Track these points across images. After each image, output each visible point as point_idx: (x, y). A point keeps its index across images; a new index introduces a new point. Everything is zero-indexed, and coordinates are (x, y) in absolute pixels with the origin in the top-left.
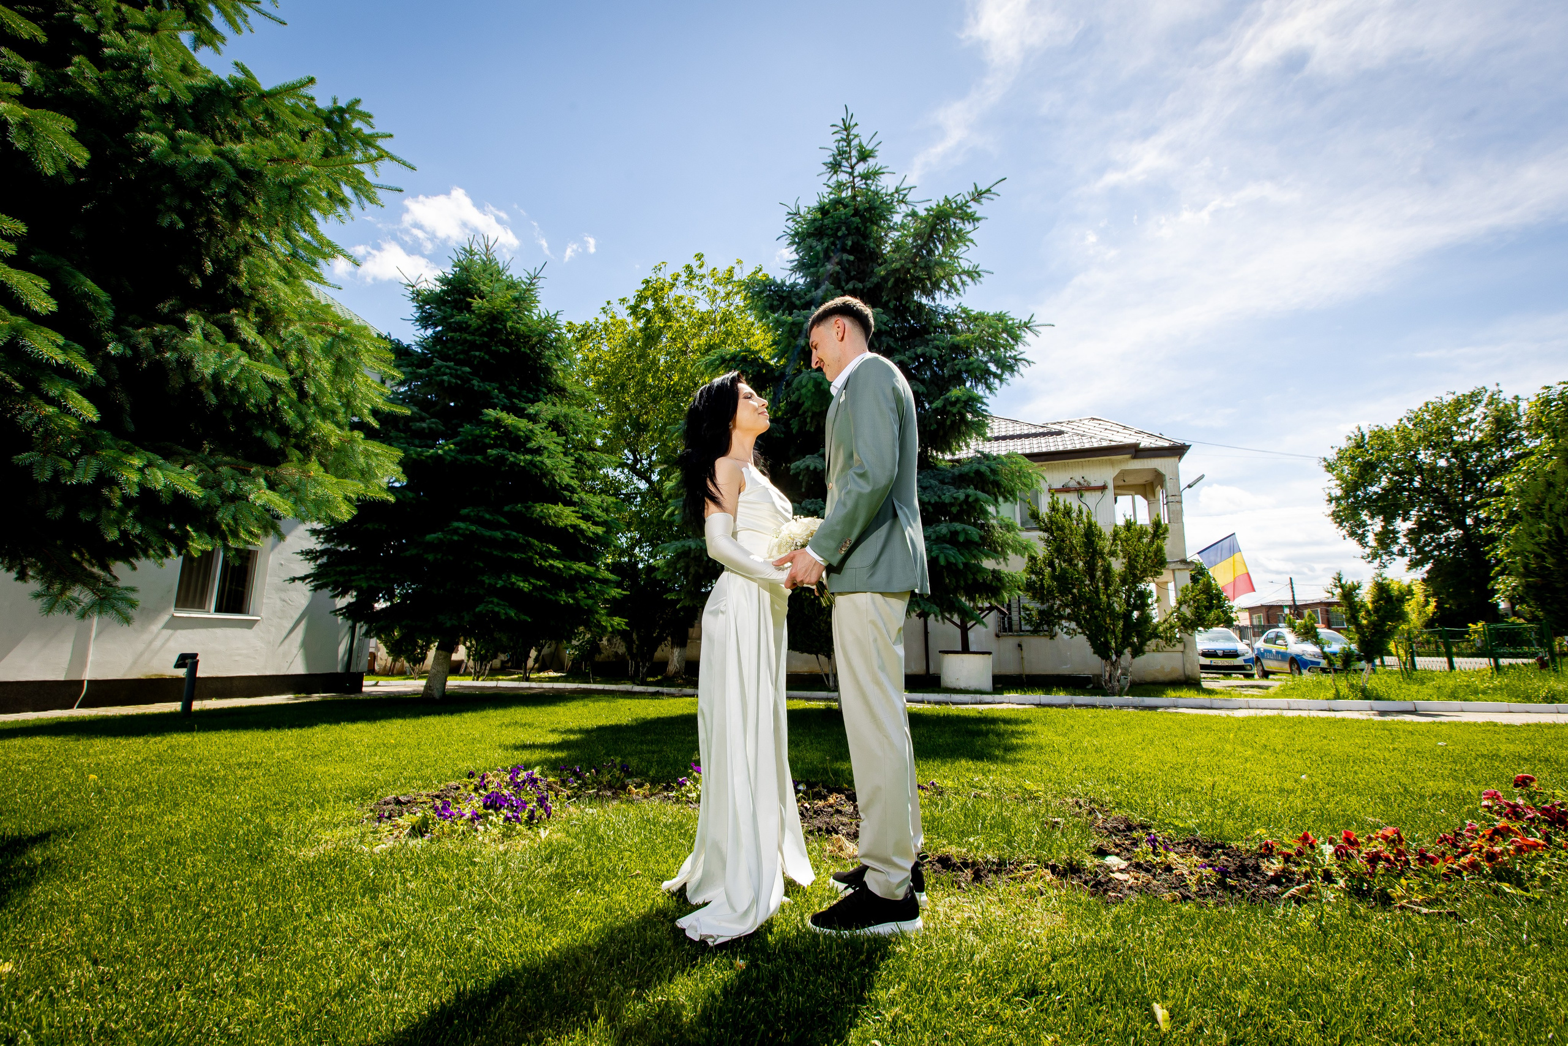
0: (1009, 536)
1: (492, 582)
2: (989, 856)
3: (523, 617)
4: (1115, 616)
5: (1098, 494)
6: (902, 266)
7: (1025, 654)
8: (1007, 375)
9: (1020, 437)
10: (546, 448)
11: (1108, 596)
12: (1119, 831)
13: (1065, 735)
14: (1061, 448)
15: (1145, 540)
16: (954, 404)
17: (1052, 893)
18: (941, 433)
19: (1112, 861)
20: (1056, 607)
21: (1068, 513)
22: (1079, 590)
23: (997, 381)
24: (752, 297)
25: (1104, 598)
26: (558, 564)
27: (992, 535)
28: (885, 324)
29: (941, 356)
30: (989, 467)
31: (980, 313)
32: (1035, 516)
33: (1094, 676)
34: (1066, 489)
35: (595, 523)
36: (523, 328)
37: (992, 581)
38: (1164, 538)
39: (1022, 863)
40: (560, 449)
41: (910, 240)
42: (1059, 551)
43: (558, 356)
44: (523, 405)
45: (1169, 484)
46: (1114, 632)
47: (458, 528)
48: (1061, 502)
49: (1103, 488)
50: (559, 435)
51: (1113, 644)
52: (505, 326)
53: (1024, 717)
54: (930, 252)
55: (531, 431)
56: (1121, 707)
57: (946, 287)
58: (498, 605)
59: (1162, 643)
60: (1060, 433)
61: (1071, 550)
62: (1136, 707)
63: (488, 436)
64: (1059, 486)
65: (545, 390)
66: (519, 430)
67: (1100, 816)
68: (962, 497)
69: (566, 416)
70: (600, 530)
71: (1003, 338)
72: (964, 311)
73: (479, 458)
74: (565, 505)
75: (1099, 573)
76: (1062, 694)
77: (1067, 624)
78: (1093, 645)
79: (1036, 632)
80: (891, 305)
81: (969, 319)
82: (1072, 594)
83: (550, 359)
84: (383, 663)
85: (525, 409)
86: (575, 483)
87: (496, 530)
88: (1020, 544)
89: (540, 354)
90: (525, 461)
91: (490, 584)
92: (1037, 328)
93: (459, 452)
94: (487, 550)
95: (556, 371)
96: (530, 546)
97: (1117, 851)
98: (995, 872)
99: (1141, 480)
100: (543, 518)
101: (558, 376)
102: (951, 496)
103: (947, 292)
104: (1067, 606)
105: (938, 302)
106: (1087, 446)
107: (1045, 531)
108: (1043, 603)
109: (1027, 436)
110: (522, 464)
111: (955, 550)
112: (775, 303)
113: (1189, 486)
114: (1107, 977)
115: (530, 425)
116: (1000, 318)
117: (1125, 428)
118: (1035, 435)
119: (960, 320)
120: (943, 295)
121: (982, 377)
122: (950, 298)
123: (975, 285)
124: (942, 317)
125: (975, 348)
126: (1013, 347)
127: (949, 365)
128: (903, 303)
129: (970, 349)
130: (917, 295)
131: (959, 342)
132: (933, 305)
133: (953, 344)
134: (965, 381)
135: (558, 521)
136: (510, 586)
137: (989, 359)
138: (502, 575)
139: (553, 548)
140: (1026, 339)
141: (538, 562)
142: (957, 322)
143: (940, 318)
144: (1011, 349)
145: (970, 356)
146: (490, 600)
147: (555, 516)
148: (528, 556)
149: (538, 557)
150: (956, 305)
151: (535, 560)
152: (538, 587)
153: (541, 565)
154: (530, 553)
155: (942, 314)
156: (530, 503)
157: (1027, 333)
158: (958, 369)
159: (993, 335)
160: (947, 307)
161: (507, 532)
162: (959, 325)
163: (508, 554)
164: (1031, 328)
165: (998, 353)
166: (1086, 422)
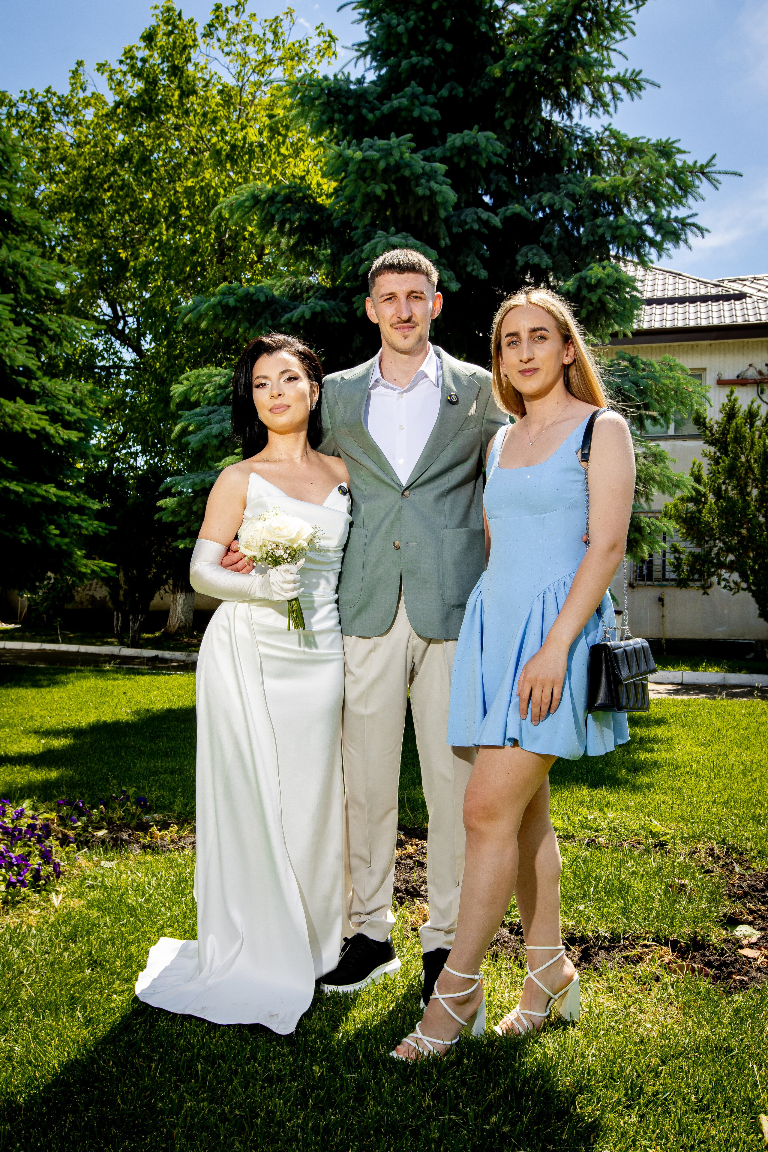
0: (654, 469)
2: (601, 931)
6: (527, 66)
7: (667, 610)
8: (669, 245)
9: (682, 300)
12: (757, 890)
14: (740, 320)
16: (592, 288)
17: (667, 979)
19: (743, 931)
23: (653, 251)
24: (303, 105)
26: (16, 487)
28: (495, 153)
31: (635, 140)
33: (758, 641)
34: (741, 381)
35: (68, 425)
39: (638, 938)
41: (541, 21)
54: (571, 43)
57: (590, 99)
60: (740, 296)
64: (731, 375)
67: (737, 868)
70: (74, 435)
71: (667, 185)
72: (614, 134)
74: (25, 402)
76: (713, 671)
80: (507, 125)
81: (619, 147)
88: (670, 480)
97: (751, 918)
98: (608, 950)
105: (575, 121)
107: (711, 444)
109: (693, 300)
114: (718, 1087)
116: (666, 151)
118: (705, 299)
119: (606, 148)
120: (585, 109)
121: (633, 245)
122: (593, 115)
123: (633, 99)
124: (579, 142)
125: (626, 198)
126: (681, 203)
127: (587, 224)
128: (526, 122)
129: (620, 199)
130: (546, 110)
131: (604, 189)
132: (568, 123)
133: (595, 191)
134: (609, 250)
135: (14, 423)
137: (646, 217)
139: (8, 463)
140: (699, 190)
142: (602, 150)
143: (578, 145)
144: (678, 203)
145: (618, 211)
147: (10, 416)
150: (603, 126)
155: (581, 138)
157: (701, 180)
158: (601, 230)
159: (654, 179)
160: (590, 128)
162: (606, 158)
164: (709, 175)
165: (659, 210)
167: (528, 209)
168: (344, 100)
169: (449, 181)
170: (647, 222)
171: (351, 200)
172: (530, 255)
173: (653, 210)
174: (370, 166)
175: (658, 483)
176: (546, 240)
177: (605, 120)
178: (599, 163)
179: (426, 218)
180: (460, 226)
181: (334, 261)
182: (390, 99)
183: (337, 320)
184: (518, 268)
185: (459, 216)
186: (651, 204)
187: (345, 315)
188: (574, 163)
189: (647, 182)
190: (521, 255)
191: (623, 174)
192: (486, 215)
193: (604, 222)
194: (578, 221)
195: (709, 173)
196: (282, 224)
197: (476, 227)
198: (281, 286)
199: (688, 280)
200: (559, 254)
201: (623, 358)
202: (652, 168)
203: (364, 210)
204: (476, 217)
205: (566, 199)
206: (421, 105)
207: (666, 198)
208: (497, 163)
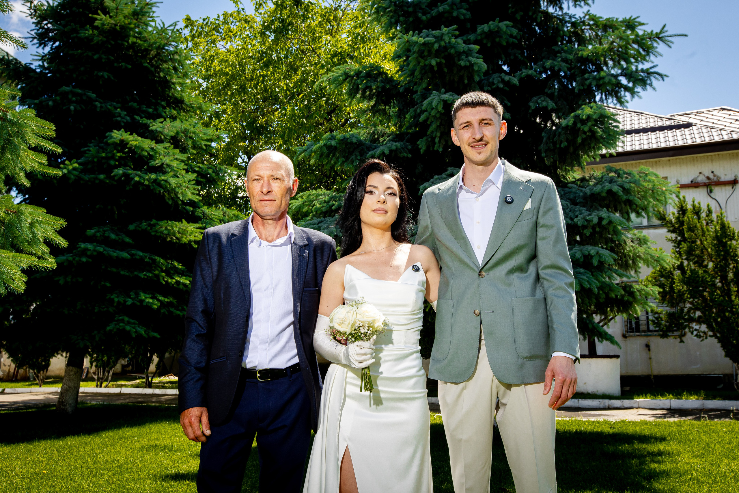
0: (641, 250)
1: (121, 300)
3: (152, 334)
5: (729, 189)
7: (653, 354)
8: (638, 89)
9: (645, 130)
10: (168, 166)
14: (690, 142)
16: (584, 122)
18: (571, 150)
20: (686, 310)
21: (697, 212)
22: (711, 293)
23: (628, 94)
24: (377, 12)
26: (185, 280)
27: (624, 249)
28: (511, 36)
29: (569, 69)
30: (621, 186)
31: (608, 20)
33: (725, 375)
34: (694, 185)
36: (141, 42)
37: (623, 296)
40: (182, 166)
42: (690, 252)
43: (175, 69)
44: (145, 122)
47: (86, 249)
49: (734, 182)
50: (180, 152)
53: (658, 432)
55: (154, 150)
58: (129, 323)
60: (688, 125)
61: (702, 252)
63: (113, 157)
64: (686, 180)
65: (163, 103)
66: (143, 150)
68: (595, 220)
69: (185, 131)
71: (634, 49)
72: (593, 18)
73: (102, 177)
74: (188, 222)
75: (731, 275)
76: (693, 398)
77: (697, 327)
78: (724, 346)
79: (664, 335)
80: (518, 17)
81: (597, 26)
82: (703, 297)
83: (168, 73)
84: (6, 369)
86: (196, 198)
87: (122, 250)
88: (652, 257)
89: (158, 67)
90: (148, 180)
91: (119, 302)
92: (670, 39)
93: (82, 171)
94: (114, 270)
95: (174, 84)
96: (156, 264)
100: (168, 235)
101: (175, 89)
102: (584, 218)
104: (697, 309)
105: (564, 11)
107: (673, 232)
108: (672, 306)
109: (653, 130)
110: (146, 183)
111: (589, 274)
112: (401, 19)
115: (153, 145)
116: (631, 24)
118: (662, 129)
119: (588, 27)
121: (613, 90)
122: (578, 7)
124: (569, 25)
125: (605, 59)
126: (645, 60)
127: (578, 79)
128: (530, 14)
129: (600, 61)
130: (544, 4)
131: (588, 55)
132: (560, 13)
133: (582, 57)
134: (595, 96)
135: (182, 237)
136: (138, 304)
137: (619, 71)
138: (131, 293)
139: (178, 265)
140: (658, 50)
141: (163, 279)
142: (585, 29)
143: (567, 27)
144: (643, 61)
145: (599, 69)
146: (120, 318)
147: (179, 233)
148: (154, 274)
149: (164, 274)
150: (583, 13)
151: (161, 278)
152: (165, 303)
153: (167, 282)
154: (157, 272)
155: (569, 22)
156: (154, 221)
157: (658, 43)
158: (588, 82)
159: (624, 46)
160: (575, 15)
161: (133, 252)
162: (588, 34)
163: (136, 273)
164: (664, 38)
165: (629, 65)
166: (715, 113)
167: (536, 71)
168: (404, 9)
169: (481, 56)
170: (621, 75)
171: (412, 73)
172: (539, 101)
173: (625, 66)
174: (427, 48)
175: (644, 260)
176: (549, 92)
178: (584, 37)
179: (466, 82)
180: (489, 86)
181: (401, 115)
182: (436, 6)
183: (404, 156)
184: (530, 111)
185: (488, 80)
187: (410, 151)
188: (566, 40)
189: (618, 48)
190: (533, 102)
191: (601, 44)
192: (507, 78)
193: (590, 76)
194: (571, 78)
195: (663, 37)
196: (364, 91)
197: (501, 86)
198: (364, 134)
199: (648, 116)
200: (559, 101)
201: (610, 170)
202: (621, 38)
203: (421, 79)
204: (500, 80)
205: (561, 63)
206: (458, 9)
207: (634, 58)
208: (513, 42)
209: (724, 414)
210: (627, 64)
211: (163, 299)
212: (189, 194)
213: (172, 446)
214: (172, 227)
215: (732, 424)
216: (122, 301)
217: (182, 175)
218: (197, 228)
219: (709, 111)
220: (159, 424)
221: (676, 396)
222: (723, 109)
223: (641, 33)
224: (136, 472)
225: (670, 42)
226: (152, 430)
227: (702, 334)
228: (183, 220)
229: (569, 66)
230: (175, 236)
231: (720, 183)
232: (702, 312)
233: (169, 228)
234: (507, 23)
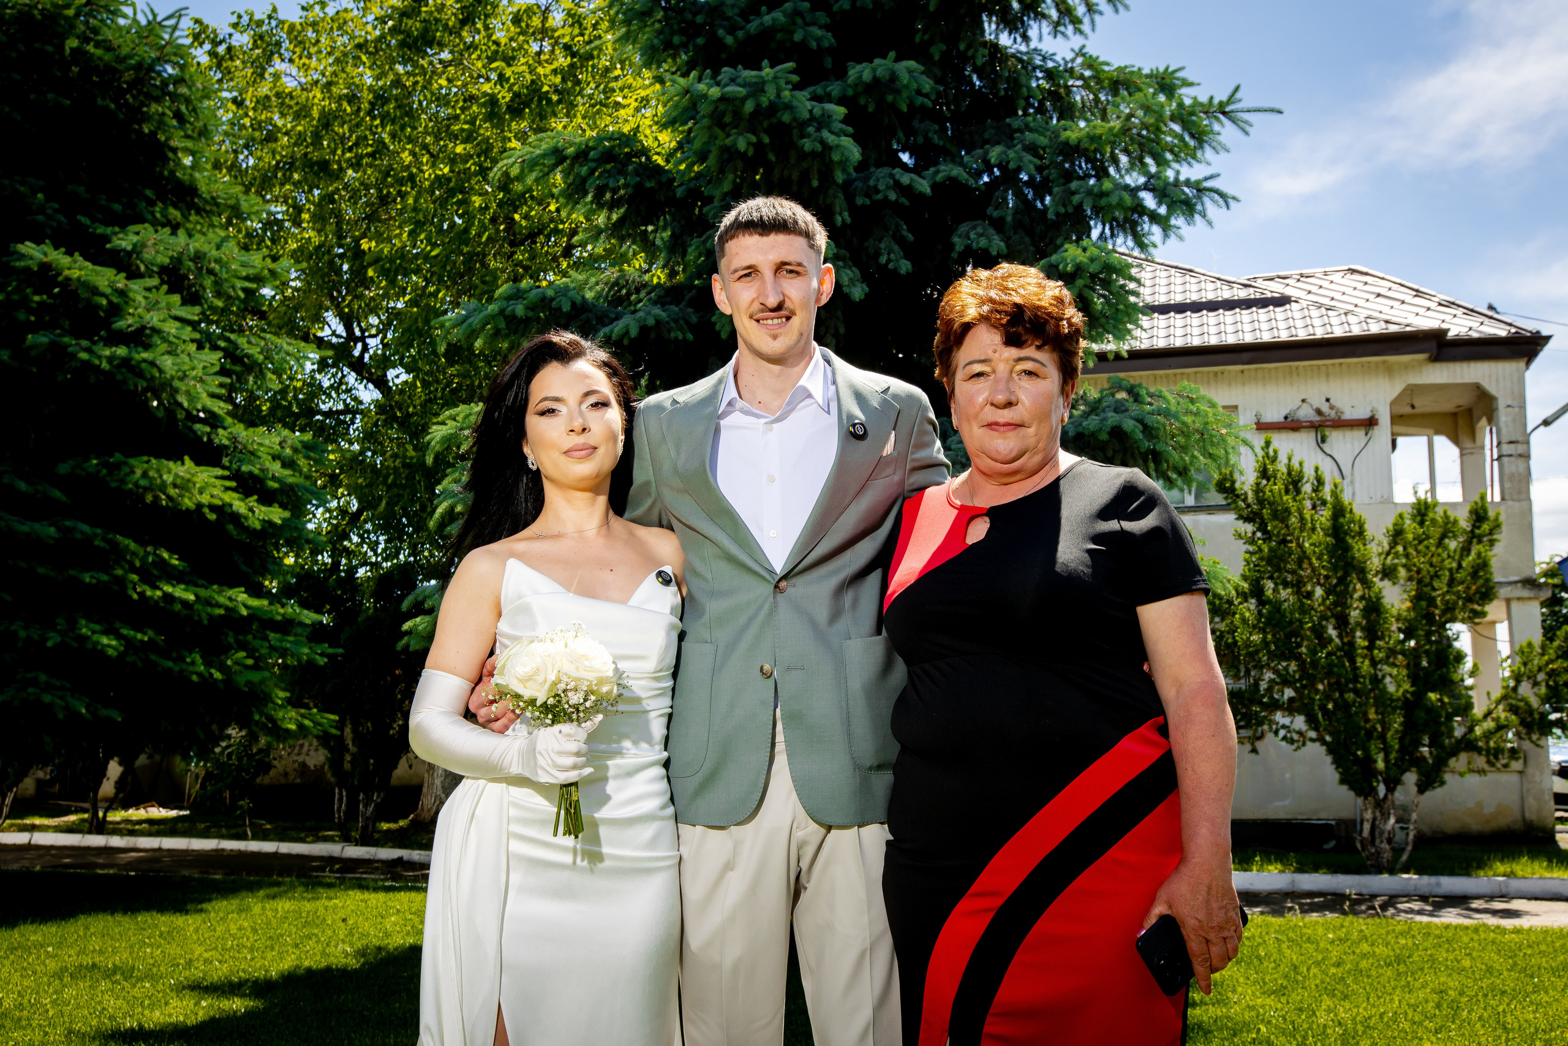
1: (35, 635)
3: (104, 712)
4: (1384, 703)
5: (1357, 437)
8: (1178, 220)
9: (1196, 307)
10: (156, 331)
11: (1374, 663)
13: (1279, 992)
14: (1284, 336)
15: (1453, 545)
20: (1263, 686)
21: (1294, 482)
22: (1313, 652)
23: (1156, 230)
24: (627, 22)
25: (1365, 666)
26: (184, 593)
28: (919, 92)
29: (1040, 169)
30: (1140, 421)
31: (1121, 70)
32: (1227, 487)
33: (1339, 821)
34: (1291, 425)
35: (267, 498)
36: (99, 52)
38: (1492, 543)
40: (188, 333)
42: (1274, 563)
43: (179, 117)
44: (101, 230)
45: (1504, 416)
46: (1383, 737)
48: (1283, 459)
49: (1370, 423)
50: (184, 303)
51: (1381, 765)
52: (61, 47)
55: (122, 293)
56: (1392, 901)
57: (1054, 14)
58: (48, 688)
59: (1480, 761)
60: (1282, 301)
61: (1300, 562)
62: (1424, 898)
63: (23, 304)
64: (1274, 415)
65: (150, 193)
66: (95, 291)
69: (198, 257)
70: (277, 514)
71: (1172, 132)
72: (1091, 63)
74: (198, 463)
75: (1355, 615)
76: (1273, 870)
77: (1286, 721)
78: (1338, 762)
80: (936, 52)
81: (1099, 81)
82: (1298, 657)
83: (161, 124)
85: (107, 239)
86: (220, 408)
87: (40, 520)
89: (138, 111)
90: (108, 362)
91: (28, 638)
92: (1246, 116)
94: (23, 565)
95: (175, 150)
96: (118, 554)
99: (1447, 405)
100: (149, 489)
101: (177, 161)
103: (1057, 24)
104: (1286, 683)
105: (1033, 45)
106: (1339, 332)
107: (1247, 519)
109: (1212, 306)
110: (106, 366)
112: (676, 40)
113: (1546, 423)
115: (121, 282)
116: (1166, 83)
117: (1418, 293)
118: (1229, 305)
119: (1079, 83)
120: (1046, 28)
121: (1126, 220)
122: (1059, 36)
123: (1117, 11)
124: (1040, 75)
125: (1112, 153)
126: (1194, 157)
127: (1056, 190)
128: (962, 47)
129: (1103, 155)
130: (990, 28)
131: (1079, 141)
132: (1023, 48)
133: (1066, 143)
134: (1090, 228)
135: (182, 496)
136: (76, 645)
137: (1142, 180)
138: (59, 621)
139: (170, 557)
140: (1220, 138)
141: (135, 589)
142: (1073, 86)
143: (1038, 79)
144: (1189, 159)
145: (1102, 173)
146: (29, 675)
147: (175, 486)
148: (113, 576)
149: (135, 577)
150: (1072, 50)
151: (130, 586)
152: (138, 644)
153: (142, 594)
154: (120, 572)
155: (1040, 67)
156: (118, 457)
157: (1223, 125)
158: (1076, 199)
159: (1152, 125)
160: (1054, 54)
161: (67, 523)
162: (1079, 96)
163: (72, 572)
164: (1233, 115)
165: (1161, 168)
166: (1336, 277)
167: (968, 169)
168: (689, 16)
169: (850, 130)
170: (1146, 187)
171: (702, 157)
172: (972, 236)
173: (1153, 169)
174: (730, 108)
176: (996, 214)
177: (1077, 41)
178: (1070, 103)
179: (815, 183)
180: (867, 195)
181: (676, 247)
182: (758, 14)
183: (680, 336)
184: (954, 255)
185: (867, 179)
186: (1149, 160)
187: (692, 328)
188: (1032, 106)
189: (1142, 129)
190: (960, 237)
191: (1104, 117)
192: (905, 179)
193: (1081, 187)
194: (1042, 189)
195: (1232, 111)
196: (600, 192)
197: (893, 196)
198: (597, 284)
199: (1203, 278)
200: (1015, 233)
201: (1118, 386)
202: (1147, 109)
203: (722, 171)
204: (891, 182)
205: (1024, 154)
206: (807, 24)
207: (1172, 151)
208: (922, 106)
209: (1334, 902)
210: (1158, 164)
211: (132, 633)
212: (204, 395)
213: (133, 968)
214: (158, 471)
215: (1346, 924)
216: (36, 637)
217: (189, 355)
218: (217, 477)
219: (1326, 274)
220: (109, 917)
221: (1240, 863)
222: (1353, 271)
223: (1188, 102)
224: (40, 1025)
225: (1246, 122)
226: (92, 930)
227: (1295, 737)
228: (187, 458)
229: (1038, 162)
230: (164, 494)
231: (1341, 424)
232: (1296, 690)
233: (151, 473)
234: (912, 64)
